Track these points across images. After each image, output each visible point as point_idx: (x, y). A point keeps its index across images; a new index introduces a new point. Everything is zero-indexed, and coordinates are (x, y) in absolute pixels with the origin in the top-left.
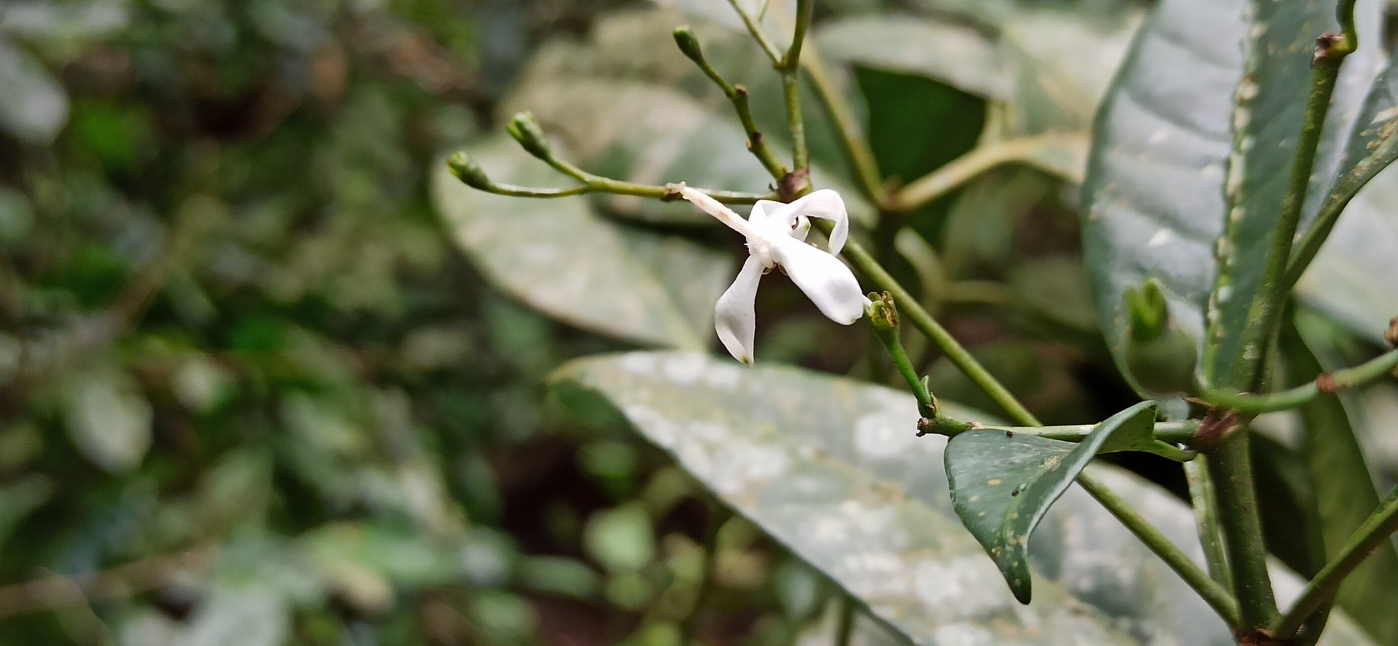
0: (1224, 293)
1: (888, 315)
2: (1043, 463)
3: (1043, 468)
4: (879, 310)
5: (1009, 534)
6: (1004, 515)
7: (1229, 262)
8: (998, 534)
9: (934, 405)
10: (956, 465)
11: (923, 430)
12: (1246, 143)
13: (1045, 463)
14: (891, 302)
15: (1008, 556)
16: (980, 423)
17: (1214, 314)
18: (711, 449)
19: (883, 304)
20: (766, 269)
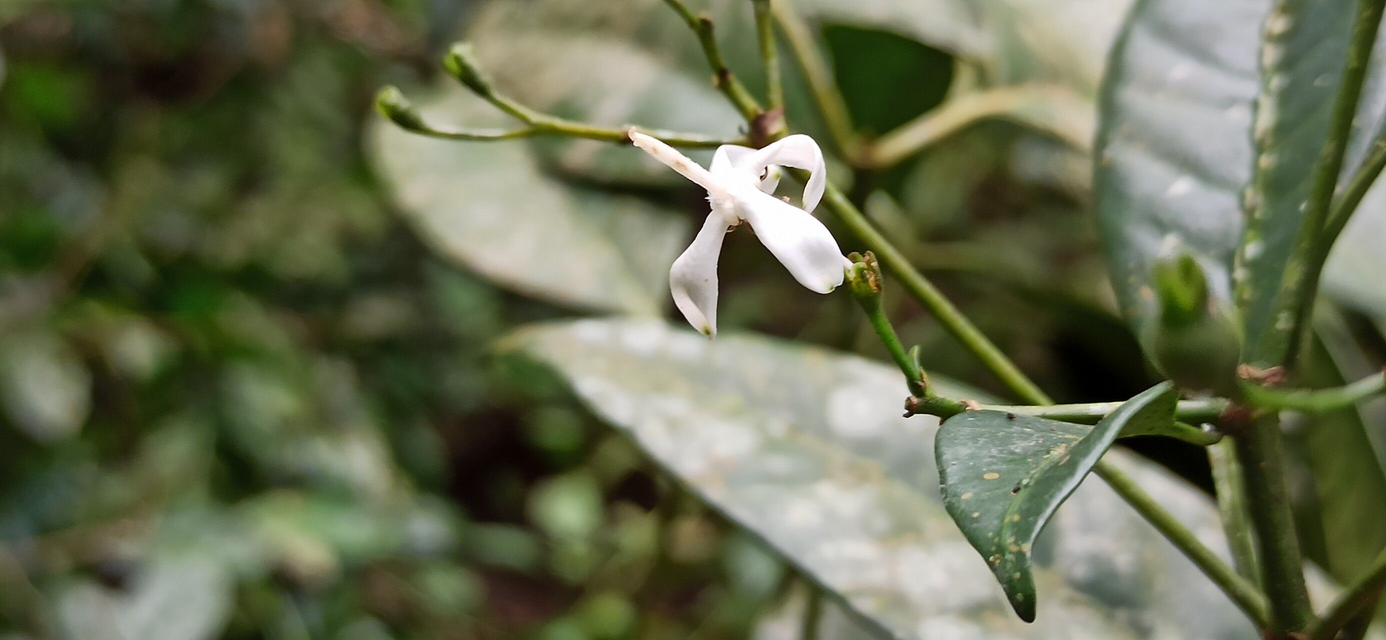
0: (1252, 249)
1: (872, 279)
2: (1048, 453)
3: (1048, 458)
4: (861, 273)
5: (1009, 540)
6: (1002, 517)
7: (1258, 215)
8: (996, 540)
9: (923, 381)
10: (948, 454)
11: (911, 410)
12: (1276, 82)
13: (1052, 452)
14: (875, 264)
15: (1009, 566)
16: (976, 404)
17: (1240, 274)
18: (673, 425)
19: (866, 267)
20: (730, 227)
